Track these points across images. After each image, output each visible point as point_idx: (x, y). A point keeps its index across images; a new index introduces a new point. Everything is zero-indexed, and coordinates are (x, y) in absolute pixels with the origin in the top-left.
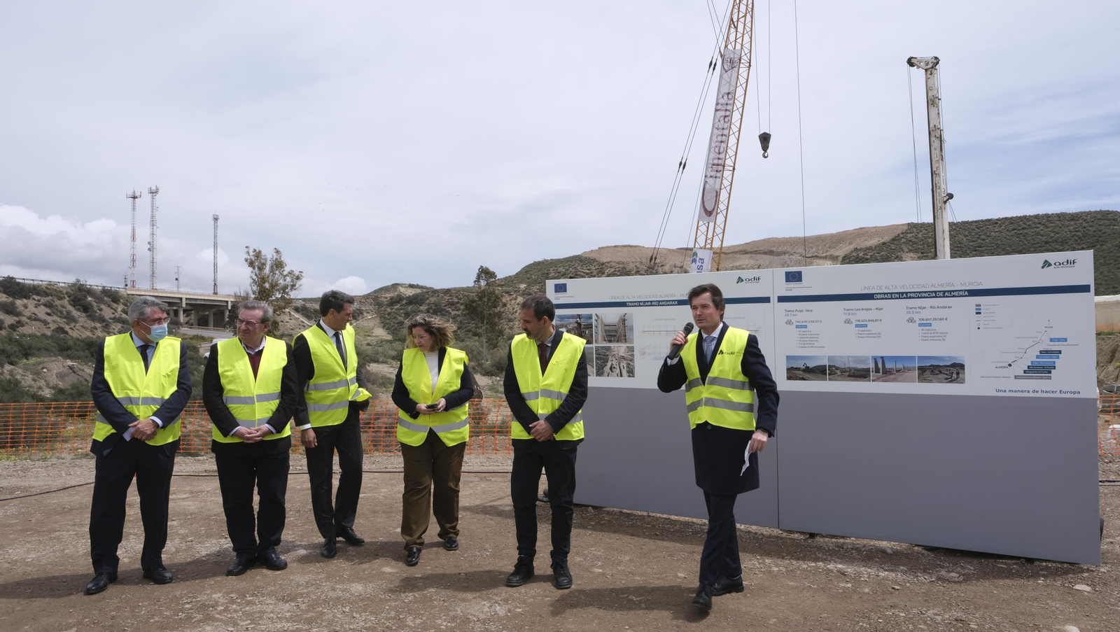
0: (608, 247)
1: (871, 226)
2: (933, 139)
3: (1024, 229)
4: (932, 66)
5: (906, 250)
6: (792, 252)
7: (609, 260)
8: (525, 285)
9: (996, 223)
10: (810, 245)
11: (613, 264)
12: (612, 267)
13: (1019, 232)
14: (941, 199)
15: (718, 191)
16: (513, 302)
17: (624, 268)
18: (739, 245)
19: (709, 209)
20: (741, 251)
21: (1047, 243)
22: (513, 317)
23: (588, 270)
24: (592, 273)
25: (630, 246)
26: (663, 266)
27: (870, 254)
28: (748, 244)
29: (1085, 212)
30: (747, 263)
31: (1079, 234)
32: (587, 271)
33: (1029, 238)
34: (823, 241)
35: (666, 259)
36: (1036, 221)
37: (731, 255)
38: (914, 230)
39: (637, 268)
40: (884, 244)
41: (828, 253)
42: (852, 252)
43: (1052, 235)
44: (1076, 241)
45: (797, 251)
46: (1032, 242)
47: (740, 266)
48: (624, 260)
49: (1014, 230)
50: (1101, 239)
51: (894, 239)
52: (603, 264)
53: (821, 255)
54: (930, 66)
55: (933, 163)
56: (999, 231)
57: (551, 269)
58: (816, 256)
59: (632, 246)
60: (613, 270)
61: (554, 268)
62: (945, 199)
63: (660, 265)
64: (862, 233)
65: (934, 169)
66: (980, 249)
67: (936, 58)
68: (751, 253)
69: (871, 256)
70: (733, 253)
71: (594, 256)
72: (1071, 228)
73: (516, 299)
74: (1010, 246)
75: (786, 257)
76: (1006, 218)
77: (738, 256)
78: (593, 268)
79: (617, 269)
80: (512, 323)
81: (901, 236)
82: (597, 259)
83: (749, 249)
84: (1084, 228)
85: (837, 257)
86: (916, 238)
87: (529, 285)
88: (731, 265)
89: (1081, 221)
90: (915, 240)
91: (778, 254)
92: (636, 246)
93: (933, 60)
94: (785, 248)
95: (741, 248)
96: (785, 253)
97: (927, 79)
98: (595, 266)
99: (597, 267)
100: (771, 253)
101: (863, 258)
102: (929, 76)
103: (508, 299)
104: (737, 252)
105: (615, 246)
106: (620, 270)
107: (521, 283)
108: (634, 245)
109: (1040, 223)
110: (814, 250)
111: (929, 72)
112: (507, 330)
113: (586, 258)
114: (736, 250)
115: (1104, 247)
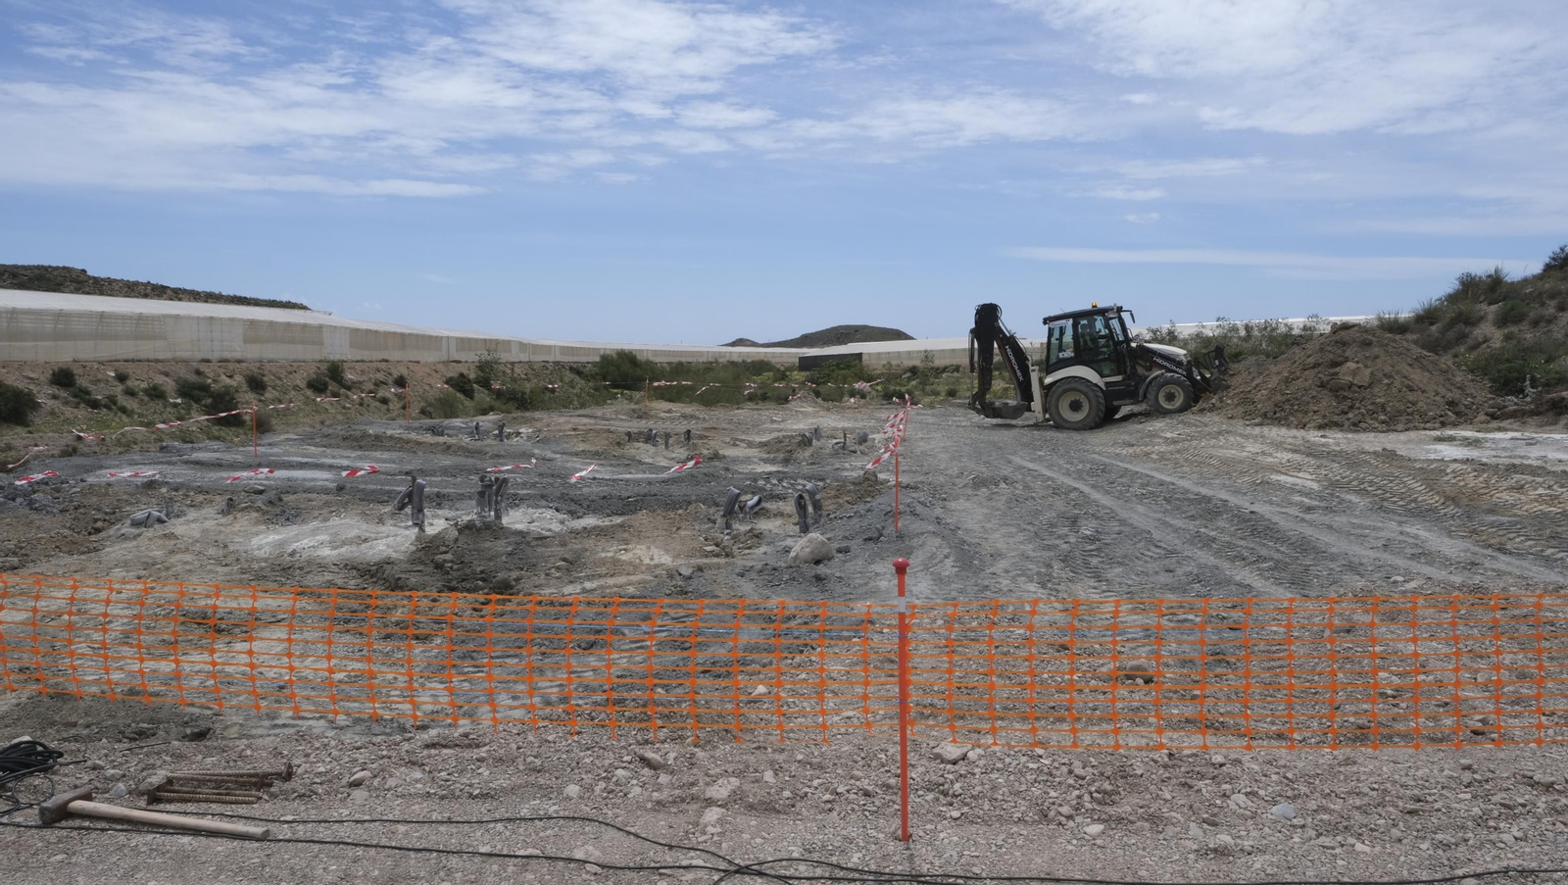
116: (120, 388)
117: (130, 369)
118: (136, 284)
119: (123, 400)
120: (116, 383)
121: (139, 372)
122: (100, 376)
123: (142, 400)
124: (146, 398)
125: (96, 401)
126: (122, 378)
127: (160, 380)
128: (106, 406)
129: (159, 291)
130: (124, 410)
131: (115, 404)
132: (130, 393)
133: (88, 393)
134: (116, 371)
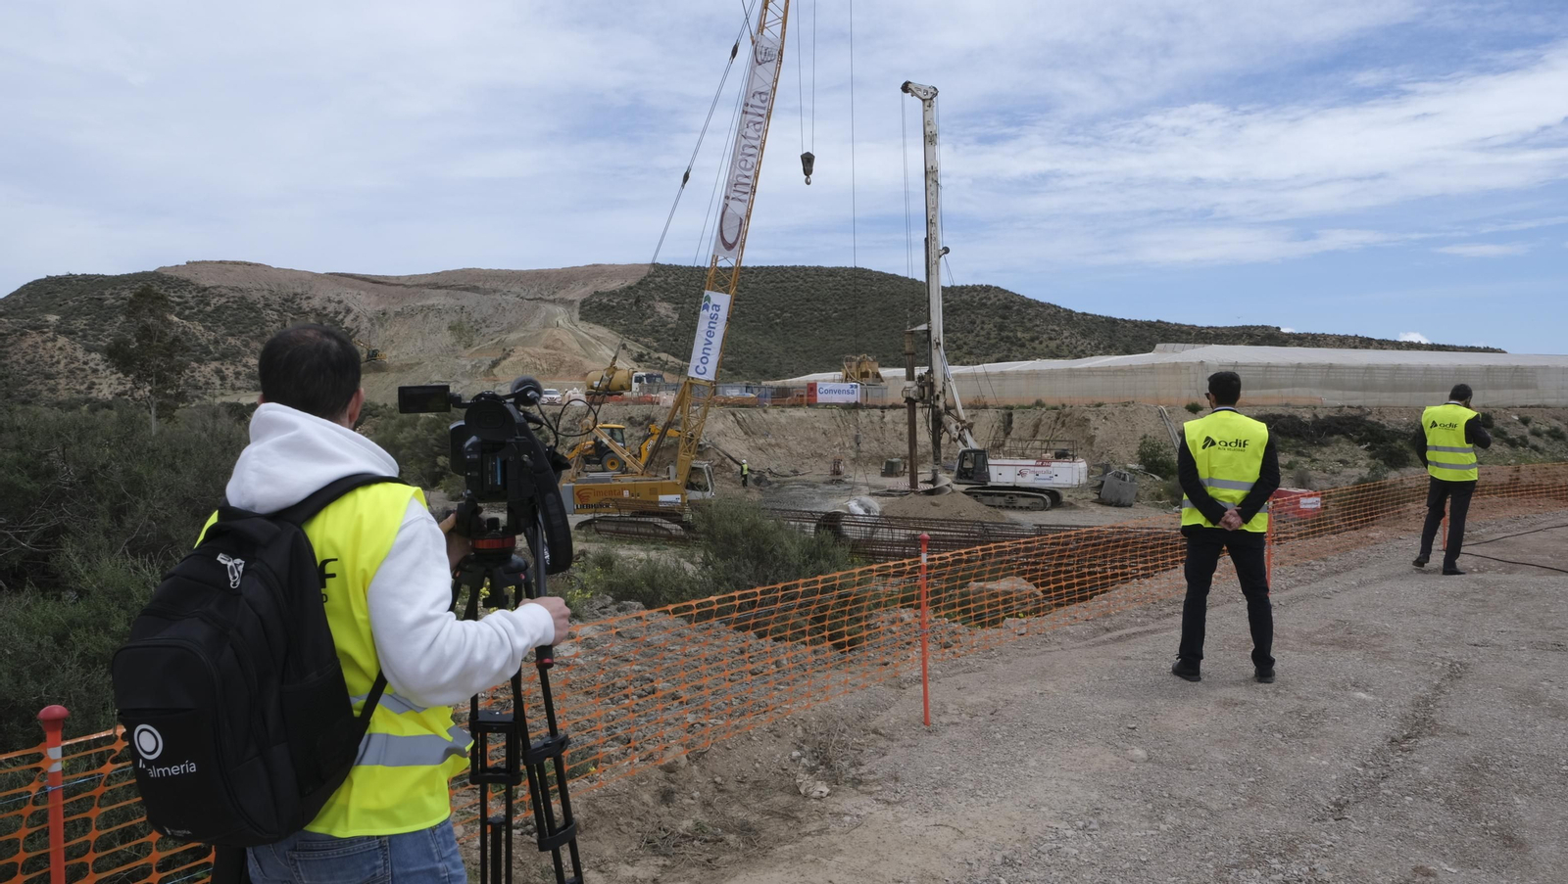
0: (206, 262)
1: (606, 263)
2: (929, 182)
3: (782, 281)
4: (929, 98)
5: (658, 298)
6: (505, 290)
7: (213, 283)
8: (58, 317)
9: (752, 273)
10: (530, 282)
11: (224, 291)
12: (222, 296)
13: (780, 285)
14: (933, 252)
15: (744, 218)
16: (49, 344)
17: (243, 298)
18: (426, 275)
19: (730, 239)
20: (429, 284)
21: (808, 300)
22: (53, 370)
23: (179, 297)
24: (186, 302)
25: (245, 263)
26: (309, 298)
27: (616, 300)
28: (438, 274)
29: (841, 268)
30: (443, 303)
31: (839, 292)
32: (177, 300)
33: (790, 294)
34: (547, 278)
35: (311, 288)
36: (794, 273)
37: (414, 289)
38: (662, 272)
39: (267, 299)
40: (630, 288)
41: (557, 296)
42: (592, 296)
43: (813, 291)
44: (837, 300)
45: (512, 290)
46: (793, 298)
47: (433, 305)
48: (241, 286)
49: (772, 282)
50: (861, 300)
51: (640, 283)
52: (205, 289)
53: (548, 298)
54: (929, 96)
55: (929, 210)
56: (756, 283)
57: (107, 294)
58: (540, 299)
59: (250, 264)
60: (224, 300)
61: (110, 290)
62: (941, 253)
63: (304, 297)
64: (595, 271)
65: (930, 218)
66: (740, 303)
67: (935, 89)
68: (446, 287)
69: (618, 303)
70: (417, 285)
71: (186, 275)
72: (831, 285)
73: (54, 340)
74: (771, 302)
75: (497, 296)
76: (762, 267)
77: (427, 291)
78: (187, 294)
79: (232, 300)
80: (52, 382)
81: (649, 279)
82: (193, 280)
83: (441, 282)
84: (843, 286)
85: (572, 302)
86: (667, 284)
87: (66, 316)
88: (419, 304)
89: (839, 278)
90: (665, 286)
91: (486, 292)
92: (257, 265)
93: (933, 90)
94: (494, 285)
95: (429, 280)
96: (495, 291)
97: (925, 111)
98: (190, 292)
99: (194, 294)
100: (475, 289)
101: (608, 305)
102: (927, 108)
103: (39, 340)
104: (424, 285)
105: (220, 262)
106: (236, 301)
107: (48, 310)
108: (254, 262)
109: (798, 277)
110: (536, 290)
111: (927, 103)
112: (45, 393)
113: (172, 278)
114: (422, 281)
115: (866, 309)
116: (1526, 431)
117: (1528, 413)
118: (1346, 337)
119: (1533, 440)
120: (1522, 426)
121: (1536, 416)
122: (1509, 420)
123: (1547, 441)
124: (1551, 439)
125: (1513, 440)
126: (1525, 421)
127: (1555, 423)
128: (1521, 445)
129: (1366, 343)
130: (1535, 448)
131: (1527, 443)
132: (1536, 433)
133: (1505, 433)
134: (1518, 415)
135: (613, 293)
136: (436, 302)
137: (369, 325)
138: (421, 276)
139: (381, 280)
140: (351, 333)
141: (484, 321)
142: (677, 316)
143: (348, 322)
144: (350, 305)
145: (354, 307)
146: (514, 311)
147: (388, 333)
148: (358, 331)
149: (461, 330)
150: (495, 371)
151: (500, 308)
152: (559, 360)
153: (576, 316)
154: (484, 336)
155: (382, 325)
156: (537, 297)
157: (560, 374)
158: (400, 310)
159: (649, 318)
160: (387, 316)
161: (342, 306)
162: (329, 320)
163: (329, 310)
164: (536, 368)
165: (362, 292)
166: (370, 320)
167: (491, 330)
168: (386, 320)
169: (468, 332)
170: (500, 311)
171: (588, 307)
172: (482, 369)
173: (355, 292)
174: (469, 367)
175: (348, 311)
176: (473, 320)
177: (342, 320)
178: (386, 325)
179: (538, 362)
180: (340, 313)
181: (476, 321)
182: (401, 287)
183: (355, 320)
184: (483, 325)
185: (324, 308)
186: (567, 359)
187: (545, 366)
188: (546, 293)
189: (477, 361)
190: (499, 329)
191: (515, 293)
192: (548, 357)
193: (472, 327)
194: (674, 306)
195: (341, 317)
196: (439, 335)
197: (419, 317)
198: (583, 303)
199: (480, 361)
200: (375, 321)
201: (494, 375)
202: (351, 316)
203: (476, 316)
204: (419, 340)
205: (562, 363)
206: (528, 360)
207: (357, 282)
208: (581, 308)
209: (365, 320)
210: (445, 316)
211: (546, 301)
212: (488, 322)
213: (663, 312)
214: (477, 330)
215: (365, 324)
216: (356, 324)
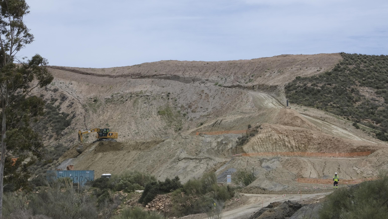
5: (357, 83)
6: (204, 79)
18: (128, 68)
27: (321, 85)
28: (139, 66)
30: (151, 89)
40: (328, 74)
41: (256, 83)
42: (294, 82)
45: (210, 79)
47: (141, 92)
51: (335, 70)
53: (246, 85)
58: (239, 86)
68: (149, 77)
69: (322, 87)
70: (122, 76)
75: (198, 84)
77: (132, 80)
81: (342, 67)
83: (144, 73)
85: (274, 88)
88: (127, 91)
90: (359, 72)
91: (186, 81)
94: (193, 74)
95: (132, 71)
96: (195, 80)
100: (176, 78)
101: (313, 89)
110: (232, 78)
114: (126, 72)
135: (312, 79)
136: (144, 90)
137: (83, 111)
138: (123, 68)
139: (89, 72)
140: (68, 118)
141: (190, 107)
142: (382, 100)
143: (64, 108)
144: (65, 93)
145: (68, 95)
146: (217, 97)
147: (101, 117)
148: (74, 116)
149: (170, 115)
150: (245, 147)
151: (204, 95)
152: (306, 137)
153: (284, 100)
154: (191, 120)
155: (95, 111)
156: (235, 84)
157: (309, 152)
158: (110, 97)
159: (357, 101)
160: (98, 103)
161: (58, 94)
162: (47, 107)
163: (45, 98)
164: (284, 145)
165: (73, 82)
166: (84, 106)
167: (197, 115)
168: (98, 107)
169: (176, 117)
170: (203, 97)
171: (294, 91)
172: (230, 146)
173: (68, 82)
174: (214, 144)
175: (64, 98)
176: (180, 105)
177: (58, 107)
178: (99, 111)
179: (286, 139)
180: (56, 100)
181: (182, 106)
182: (106, 78)
183: (70, 106)
184: (189, 110)
185: (42, 96)
186: (314, 136)
187: (293, 143)
188: (243, 81)
189: (222, 138)
190: (205, 113)
191: (213, 81)
192: (295, 134)
193: (179, 112)
194: (376, 90)
195: (57, 104)
196: (150, 119)
197: (129, 103)
198: (288, 88)
199: (226, 138)
200: (88, 107)
201: (243, 152)
202: (67, 103)
203: (181, 102)
204: (133, 123)
205: (310, 140)
206: (276, 136)
207: (68, 73)
208: (286, 93)
209: (80, 106)
210: (154, 102)
211: (244, 88)
212: (193, 107)
213: (367, 96)
214: (184, 115)
215: (80, 110)
216: (71, 110)
